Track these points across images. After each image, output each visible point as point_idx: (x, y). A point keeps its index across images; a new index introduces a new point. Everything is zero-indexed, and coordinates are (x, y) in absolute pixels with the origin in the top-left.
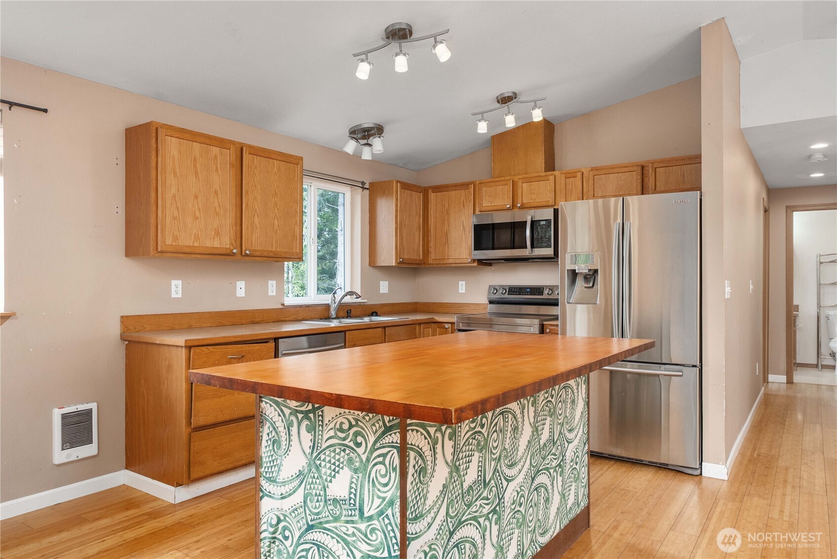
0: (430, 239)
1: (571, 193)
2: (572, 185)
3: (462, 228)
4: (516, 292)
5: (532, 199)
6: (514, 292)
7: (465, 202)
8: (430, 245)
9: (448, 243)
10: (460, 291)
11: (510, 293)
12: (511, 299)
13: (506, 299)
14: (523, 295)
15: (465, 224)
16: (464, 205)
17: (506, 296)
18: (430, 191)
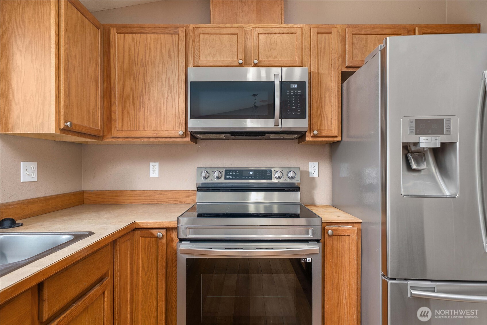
0: (113, 100)
1: (324, 52)
2: (325, 43)
3: (167, 88)
4: (236, 175)
5: (272, 56)
6: (233, 175)
7: (172, 51)
8: (113, 109)
9: (143, 107)
10: (151, 175)
11: (228, 177)
12: (229, 185)
13: (222, 185)
14: (245, 179)
15: (171, 82)
16: (170, 56)
17: (223, 180)
18: (113, 31)
